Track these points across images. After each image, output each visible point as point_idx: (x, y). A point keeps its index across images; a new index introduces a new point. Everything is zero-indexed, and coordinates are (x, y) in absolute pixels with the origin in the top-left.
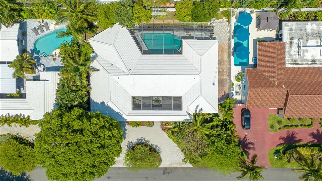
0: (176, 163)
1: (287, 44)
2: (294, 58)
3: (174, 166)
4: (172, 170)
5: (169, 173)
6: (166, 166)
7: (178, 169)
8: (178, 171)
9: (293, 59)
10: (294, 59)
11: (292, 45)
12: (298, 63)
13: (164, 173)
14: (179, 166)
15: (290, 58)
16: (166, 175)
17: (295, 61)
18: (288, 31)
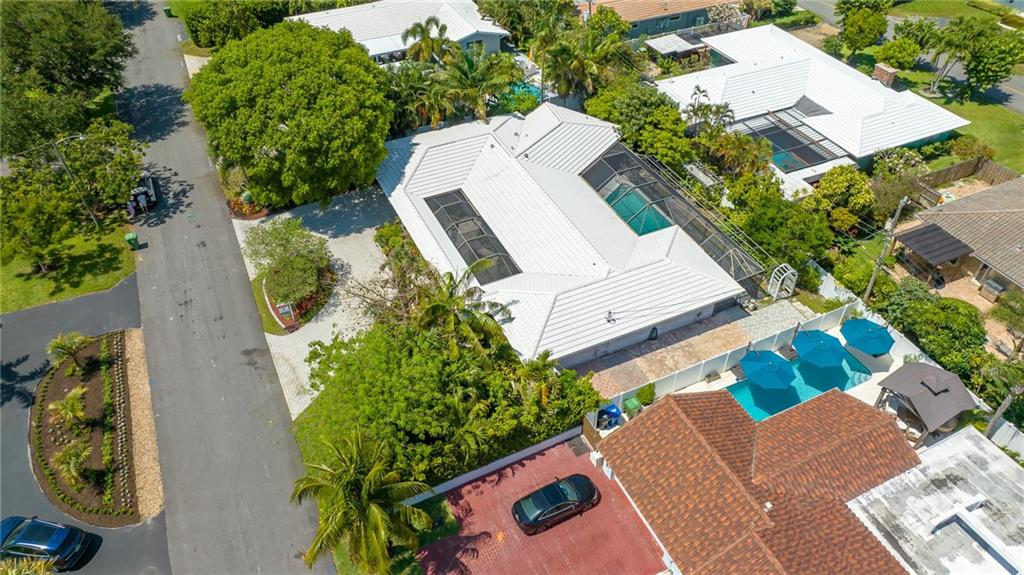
0: (293, 370)
1: (923, 471)
2: (902, 519)
3: (281, 370)
4: (264, 369)
5: (251, 363)
6: (273, 350)
7: (272, 382)
8: (267, 384)
9: (894, 517)
10: (897, 522)
11: (939, 491)
12: (901, 542)
13: (247, 353)
14: (283, 381)
15: (887, 504)
16: (244, 359)
17: (898, 528)
18: (965, 453)
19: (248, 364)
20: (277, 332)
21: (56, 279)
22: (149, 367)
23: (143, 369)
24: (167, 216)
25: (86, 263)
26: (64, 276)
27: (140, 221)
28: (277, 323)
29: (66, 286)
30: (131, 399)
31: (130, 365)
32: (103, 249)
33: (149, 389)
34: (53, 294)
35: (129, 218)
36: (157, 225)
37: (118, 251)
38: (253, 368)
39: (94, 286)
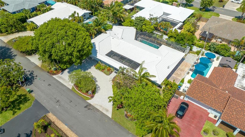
0: (101, 106)
1: (240, 76)
3: (98, 107)
4: (93, 109)
5: (89, 109)
6: (92, 104)
8: (97, 112)
9: (243, 86)
11: (244, 78)
13: (86, 107)
14: (101, 110)
15: (240, 84)
16: (86, 109)
18: (243, 70)
19: (89, 110)
20: (89, 99)
21: (12, 110)
22: (62, 121)
23: (60, 122)
24: (32, 81)
25: (17, 102)
26: (13, 108)
27: (24, 85)
28: (87, 97)
29: (16, 110)
30: (64, 131)
31: (56, 123)
32: (20, 96)
33: (67, 127)
34: (14, 114)
35: (20, 85)
36: (30, 84)
37: (25, 95)
38: (90, 110)
39: (26, 107)
